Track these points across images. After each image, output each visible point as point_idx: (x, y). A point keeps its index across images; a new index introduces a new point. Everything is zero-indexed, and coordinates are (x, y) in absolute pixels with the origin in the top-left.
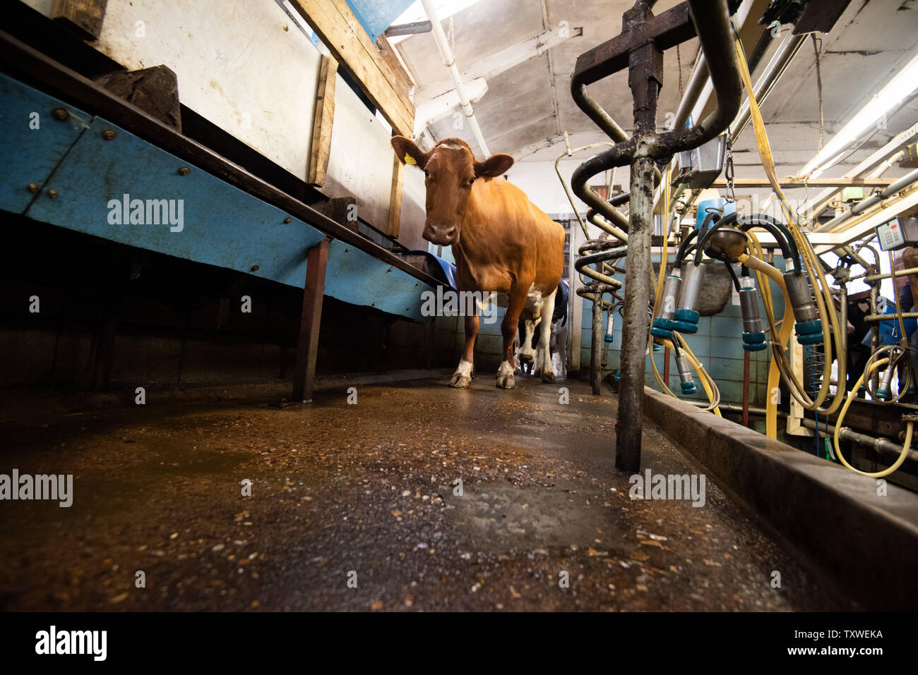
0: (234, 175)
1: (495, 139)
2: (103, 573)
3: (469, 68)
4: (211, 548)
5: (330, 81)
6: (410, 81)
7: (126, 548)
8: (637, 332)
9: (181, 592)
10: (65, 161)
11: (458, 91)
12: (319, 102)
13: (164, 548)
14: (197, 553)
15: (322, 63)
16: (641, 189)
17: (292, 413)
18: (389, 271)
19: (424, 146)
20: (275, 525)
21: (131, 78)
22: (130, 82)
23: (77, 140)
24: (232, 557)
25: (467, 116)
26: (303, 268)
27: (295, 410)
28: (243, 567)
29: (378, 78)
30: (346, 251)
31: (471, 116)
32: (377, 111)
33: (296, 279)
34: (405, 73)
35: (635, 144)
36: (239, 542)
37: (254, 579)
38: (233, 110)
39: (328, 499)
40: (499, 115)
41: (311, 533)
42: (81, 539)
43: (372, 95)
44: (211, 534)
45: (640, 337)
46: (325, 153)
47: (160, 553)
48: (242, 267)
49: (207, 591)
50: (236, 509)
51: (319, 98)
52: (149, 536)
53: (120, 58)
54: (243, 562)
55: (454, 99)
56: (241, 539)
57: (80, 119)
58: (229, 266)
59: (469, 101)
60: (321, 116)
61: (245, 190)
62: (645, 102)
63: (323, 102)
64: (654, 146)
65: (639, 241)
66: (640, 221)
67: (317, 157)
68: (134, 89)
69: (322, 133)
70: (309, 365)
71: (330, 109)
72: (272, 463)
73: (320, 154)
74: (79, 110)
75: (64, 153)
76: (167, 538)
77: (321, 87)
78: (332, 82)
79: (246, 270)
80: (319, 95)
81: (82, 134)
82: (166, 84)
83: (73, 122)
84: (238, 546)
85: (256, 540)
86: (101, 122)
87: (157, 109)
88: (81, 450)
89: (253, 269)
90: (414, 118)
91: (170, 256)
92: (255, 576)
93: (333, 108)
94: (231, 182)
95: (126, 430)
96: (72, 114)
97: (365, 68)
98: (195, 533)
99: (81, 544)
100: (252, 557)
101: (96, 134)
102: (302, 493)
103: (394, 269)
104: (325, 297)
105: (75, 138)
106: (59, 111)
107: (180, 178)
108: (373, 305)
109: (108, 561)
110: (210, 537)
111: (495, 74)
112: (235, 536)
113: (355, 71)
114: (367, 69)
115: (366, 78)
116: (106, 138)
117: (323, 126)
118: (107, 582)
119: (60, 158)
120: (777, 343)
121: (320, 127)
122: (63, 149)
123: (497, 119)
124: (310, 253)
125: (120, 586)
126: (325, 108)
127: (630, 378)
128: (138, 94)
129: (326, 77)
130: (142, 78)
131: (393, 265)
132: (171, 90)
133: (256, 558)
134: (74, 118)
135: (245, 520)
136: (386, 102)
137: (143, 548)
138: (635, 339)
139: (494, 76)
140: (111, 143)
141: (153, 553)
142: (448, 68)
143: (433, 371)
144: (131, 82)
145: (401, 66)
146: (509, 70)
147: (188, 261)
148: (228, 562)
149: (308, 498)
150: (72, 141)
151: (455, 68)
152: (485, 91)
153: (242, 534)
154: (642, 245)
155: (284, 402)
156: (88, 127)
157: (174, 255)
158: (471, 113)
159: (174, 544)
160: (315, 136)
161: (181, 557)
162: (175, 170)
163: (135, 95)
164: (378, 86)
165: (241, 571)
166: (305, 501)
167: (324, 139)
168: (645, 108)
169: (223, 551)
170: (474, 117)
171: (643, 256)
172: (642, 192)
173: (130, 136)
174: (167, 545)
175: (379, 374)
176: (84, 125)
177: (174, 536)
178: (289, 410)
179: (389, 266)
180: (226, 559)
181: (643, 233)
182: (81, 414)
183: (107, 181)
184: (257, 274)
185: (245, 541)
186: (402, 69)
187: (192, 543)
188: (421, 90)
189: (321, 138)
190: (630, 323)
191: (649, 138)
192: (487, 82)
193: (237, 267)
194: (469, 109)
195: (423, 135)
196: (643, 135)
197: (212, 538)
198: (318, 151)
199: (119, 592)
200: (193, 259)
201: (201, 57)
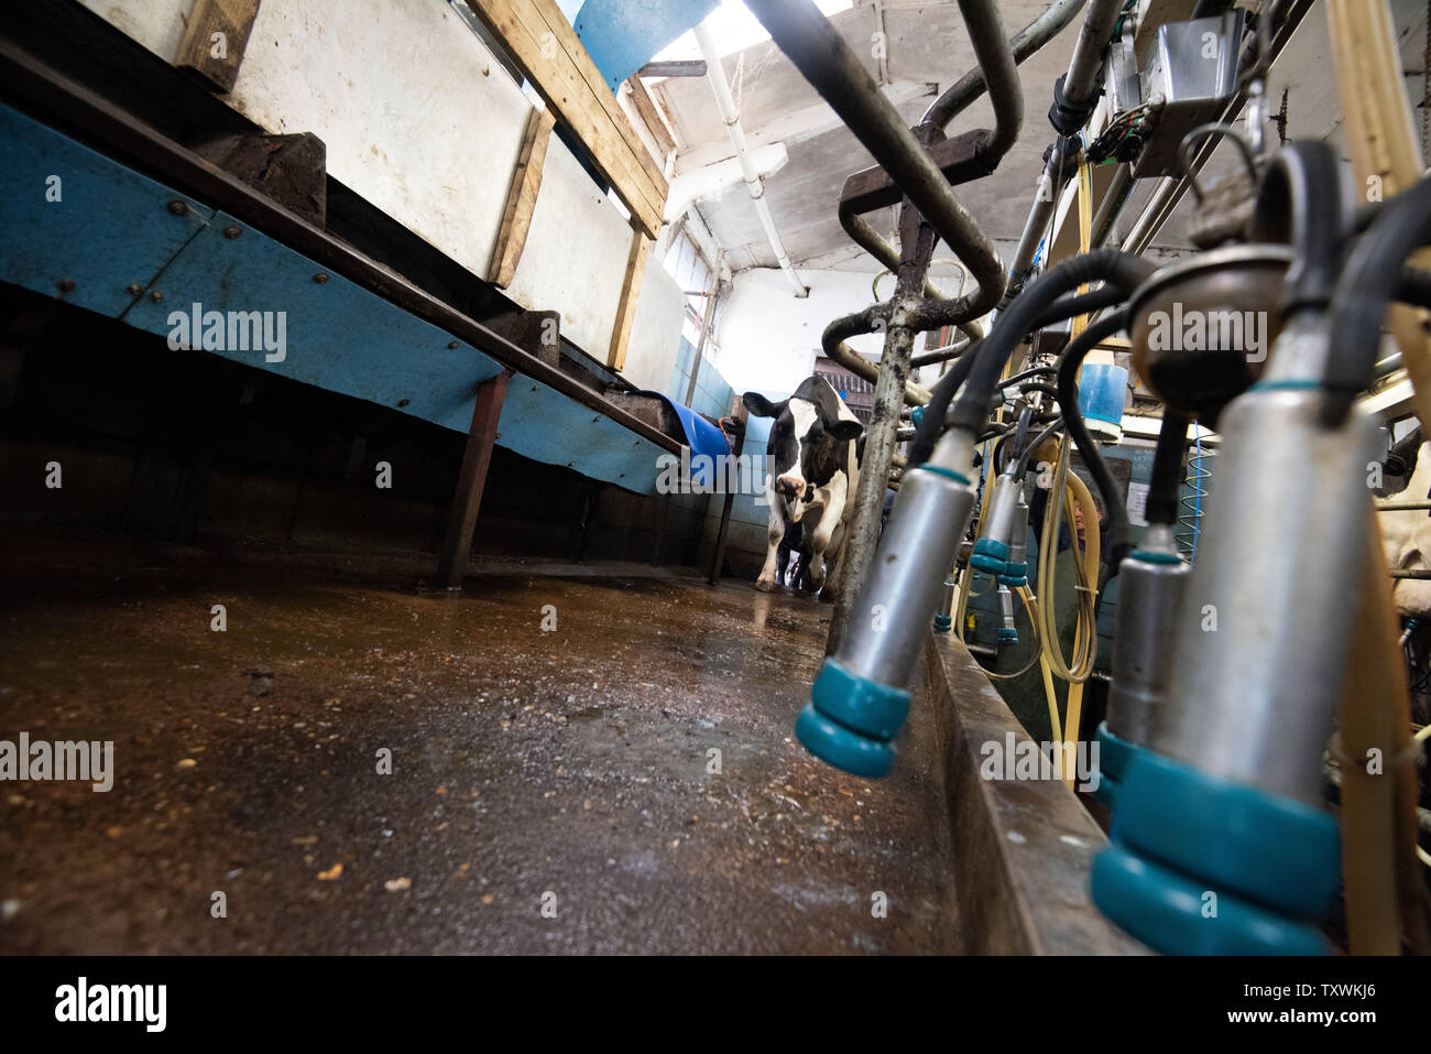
0: (385, 285)
1: (797, 232)
2: (182, 729)
3: (763, 126)
4: (293, 724)
5: (540, 144)
6: (671, 140)
7: (207, 712)
8: (861, 551)
9: (256, 754)
10: (176, 260)
11: (742, 161)
12: (520, 171)
13: (244, 717)
14: (278, 727)
15: (533, 118)
16: (891, 368)
17: (429, 601)
18: (595, 420)
19: (688, 232)
20: (365, 714)
21: (267, 145)
22: (266, 151)
23: (193, 237)
24: (312, 735)
25: (753, 198)
26: (469, 409)
27: (434, 597)
28: (321, 744)
29: (614, 144)
30: (534, 389)
31: (759, 198)
32: (611, 190)
33: (459, 421)
34: (665, 128)
35: (892, 309)
36: (323, 724)
37: (330, 755)
38: (400, 184)
39: (434, 699)
40: (804, 197)
41: (401, 726)
42: (163, 698)
43: (602, 168)
44: (295, 712)
45: (863, 557)
46: (517, 243)
47: (240, 721)
48: (387, 400)
49: (281, 757)
50: (328, 695)
51: (520, 165)
52: (231, 705)
53: (255, 115)
54: (321, 740)
55: (733, 172)
56: (326, 721)
57: (199, 213)
58: (369, 398)
59: (756, 177)
60: (520, 190)
61: (399, 304)
62: (913, 254)
63: (525, 171)
64: (914, 314)
65: (879, 435)
66: (884, 409)
67: (504, 246)
68: (268, 165)
69: (518, 214)
70: (462, 541)
71: (535, 184)
72: (382, 656)
73: (509, 243)
74: (199, 204)
75: (176, 252)
76: (249, 709)
77: (525, 150)
78: (543, 145)
79: (391, 404)
80: (521, 161)
81: (200, 230)
82: (311, 158)
83: (191, 216)
84: (321, 727)
85: (341, 725)
86: (225, 218)
87: (296, 191)
88: (161, 612)
89: (401, 404)
90: (665, 200)
91: (293, 381)
92: (332, 752)
93: (539, 182)
94: (381, 294)
95: (214, 596)
96: (190, 208)
97: (595, 130)
98: (279, 709)
99: (161, 702)
100: (332, 737)
101: (216, 231)
102: (407, 691)
103: (604, 418)
104: (497, 448)
105: (192, 234)
106: (176, 204)
107: (316, 286)
108: (570, 465)
109: (187, 720)
110: (293, 715)
111: (800, 139)
112: (320, 717)
113: (580, 132)
114: (599, 129)
115: (595, 144)
116: (227, 235)
117: (520, 205)
118: (186, 737)
119: (170, 256)
120: (1083, 589)
121: (515, 206)
122: (176, 247)
123: (801, 203)
124: (483, 389)
125: (199, 741)
126: (526, 180)
127: (844, 608)
128: (273, 171)
129: (535, 137)
130: (281, 149)
131: (603, 413)
132: (316, 165)
133: (337, 739)
134: (194, 214)
135: (335, 705)
136: (622, 177)
137: (223, 714)
138: (857, 559)
139: (799, 142)
140: (234, 242)
141: (233, 720)
142: (728, 127)
143: (659, 569)
144: (267, 153)
145: (659, 119)
146: (823, 135)
147: (316, 388)
148: (306, 738)
149: (411, 696)
150: (187, 239)
151: (738, 127)
152: (784, 164)
153: (327, 717)
154: (882, 440)
155: (422, 586)
156: (208, 224)
157: (299, 379)
158: (759, 194)
159: (255, 716)
160: (507, 218)
161: (261, 727)
162: (309, 277)
163: (269, 171)
164: (614, 155)
165: (318, 746)
166: (407, 698)
167: (519, 223)
168: (911, 261)
169: (305, 728)
170: (763, 199)
171: (881, 454)
172: (892, 372)
173: (259, 236)
174: (247, 716)
175: (576, 563)
176: (203, 222)
177: (256, 709)
178: (427, 597)
179: (595, 414)
180: (306, 735)
181: (885, 425)
182: (157, 569)
183: (224, 285)
184: (406, 410)
185: (329, 724)
186: (661, 122)
187: (274, 717)
188: (690, 152)
189: (515, 221)
190: (853, 537)
191: (909, 303)
192: (788, 150)
193: (379, 400)
194: (757, 187)
195: (686, 217)
196: (903, 298)
197: (296, 717)
198: (507, 238)
199: (197, 746)
200: (323, 386)
201: (363, 114)
